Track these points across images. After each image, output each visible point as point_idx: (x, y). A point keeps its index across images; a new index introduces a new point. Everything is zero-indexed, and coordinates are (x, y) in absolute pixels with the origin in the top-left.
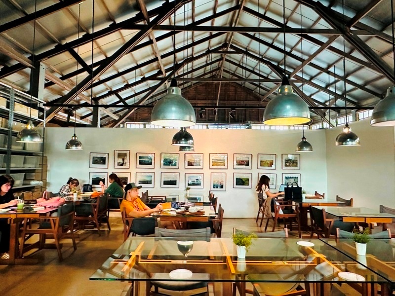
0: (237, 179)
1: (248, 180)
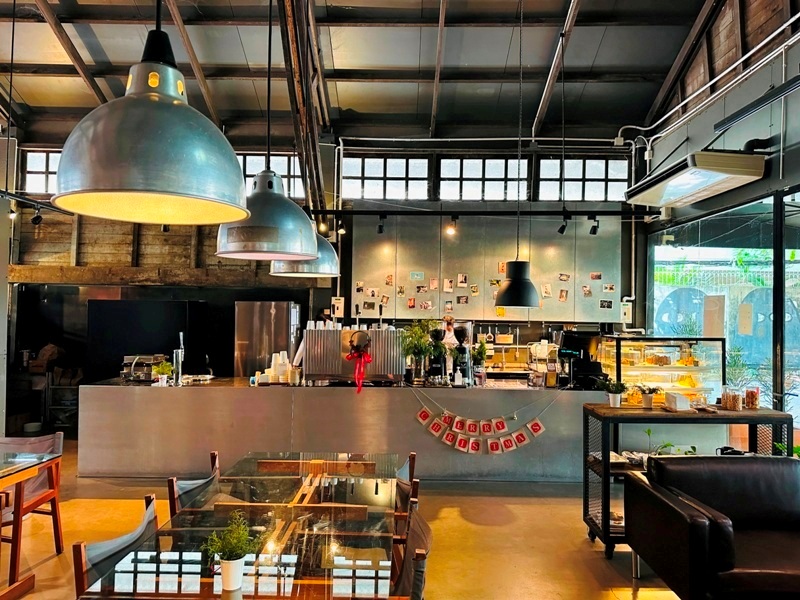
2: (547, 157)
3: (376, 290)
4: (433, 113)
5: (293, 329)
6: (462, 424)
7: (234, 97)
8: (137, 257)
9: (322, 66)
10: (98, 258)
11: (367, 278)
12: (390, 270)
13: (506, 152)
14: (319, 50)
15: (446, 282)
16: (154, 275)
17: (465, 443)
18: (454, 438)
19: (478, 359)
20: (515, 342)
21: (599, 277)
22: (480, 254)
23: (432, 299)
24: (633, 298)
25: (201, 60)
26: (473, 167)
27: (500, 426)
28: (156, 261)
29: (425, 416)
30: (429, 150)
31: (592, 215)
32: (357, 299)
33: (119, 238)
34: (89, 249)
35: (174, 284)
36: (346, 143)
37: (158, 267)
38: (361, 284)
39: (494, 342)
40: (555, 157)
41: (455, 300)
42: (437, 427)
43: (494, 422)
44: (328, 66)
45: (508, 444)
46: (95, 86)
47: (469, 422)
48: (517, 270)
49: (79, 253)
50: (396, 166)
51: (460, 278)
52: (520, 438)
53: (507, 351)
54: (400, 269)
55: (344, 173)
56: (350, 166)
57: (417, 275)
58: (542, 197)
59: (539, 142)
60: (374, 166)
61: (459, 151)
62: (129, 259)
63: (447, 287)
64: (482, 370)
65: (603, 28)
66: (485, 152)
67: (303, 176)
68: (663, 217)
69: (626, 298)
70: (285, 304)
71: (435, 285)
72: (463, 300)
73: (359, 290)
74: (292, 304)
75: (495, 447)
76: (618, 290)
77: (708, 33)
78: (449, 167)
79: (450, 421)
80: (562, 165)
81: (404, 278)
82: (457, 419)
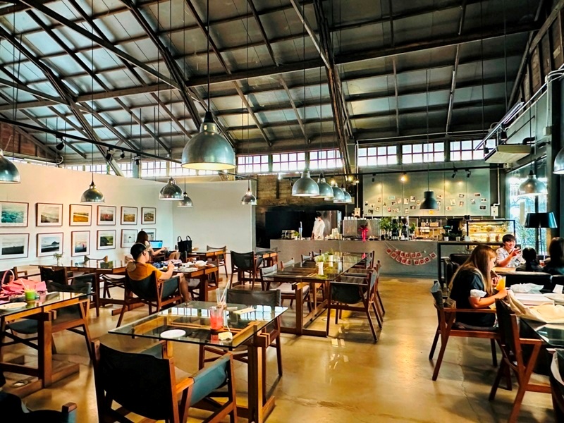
0: (101, 238)
1: (112, 239)
2: (453, 141)
3: (374, 205)
4: (398, 127)
5: (339, 222)
6: (404, 254)
7: (313, 129)
8: (278, 194)
9: (348, 115)
10: (264, 196)
11: (370, 199)
12: (380, 196)
13: (434, 140)
14: (347, 111)
15: (405, 200)
16: (285, 202)
17: (405, 261)
18: (401, 259)
19: (412, 231)
20: (439, 226)
21: (479, 195)
22: (421, 187)
23: (399, 208)
24: (499, 204)
25: (301, 118)
26: (418, 148)
27: (419, 255)
28: (285, 196)
29: (389, 251)
30: (396, 142)
31: (467, 169)
32: (366, 209)
33: (271, 188)
34: (261, 193)
35: (292, 205)
36: (360, 142)
37: (286, 198)
38: (367, 202)
39: (429, 226)
40: (457, 141)
41: (409, 208)
42: (394, 255)
43: (416, 253)
44: (351, 114)
45: (422, 262)
46: (263, 131)
47: (406, 253)
48: (428, 195)
49: (257, 194)
50: (382, 150)
51: (412, 198)
52: (427, 260)
53: (435, 230)
54: (385, 195)
55: (359, 155)
56: (362, 152)
57: (392, 197)
58: (452, 159)
59: (449, 134)
60: (372, 151)
61: (411, 141)
62: (275, 195)
63: (406, 202)
64: (413, 235)
65: (471, 88)
66: (423, 140)
67: (341, 158)
68: (508, 167)
69: (495, 204)
70: (335, 211)
71: (400, 201)
72: (413, 207)
73: (366, 205)
74: (338, 211)
75: (417, 263)
76: (489, 201)
77: (521, 83)
78: (406, 149)
79: (399, 253)
80: (461, 144)
81: (386, 199)
82: (402, 252)
